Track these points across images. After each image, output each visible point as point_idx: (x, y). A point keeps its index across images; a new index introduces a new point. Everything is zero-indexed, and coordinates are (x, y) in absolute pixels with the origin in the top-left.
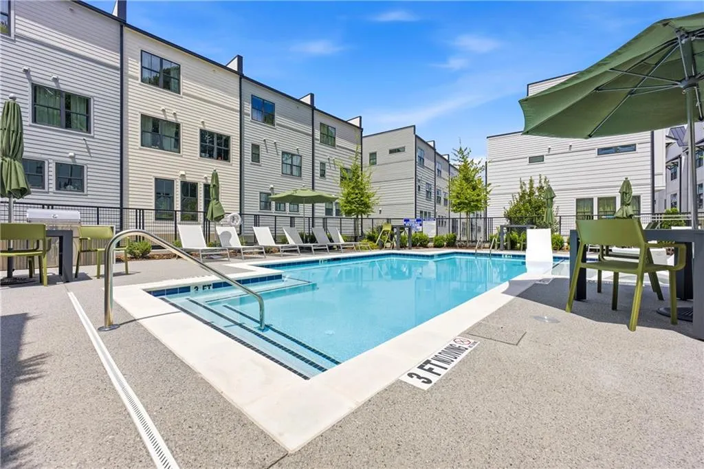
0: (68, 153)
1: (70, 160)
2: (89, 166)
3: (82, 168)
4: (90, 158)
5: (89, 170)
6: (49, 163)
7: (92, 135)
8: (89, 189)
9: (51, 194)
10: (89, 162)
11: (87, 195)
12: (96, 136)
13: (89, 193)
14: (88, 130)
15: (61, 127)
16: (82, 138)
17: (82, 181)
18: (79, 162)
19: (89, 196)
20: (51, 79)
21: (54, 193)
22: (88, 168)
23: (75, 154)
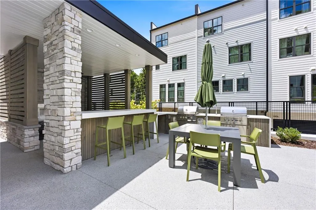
0: (241, 73)
1: (242, 76)
2: (250, 77)
3: (247, 79)
4: (251, 73)
5: (251, 79)
6: (234, 80)
7: (252, 61)
8: (251, 89)
9: (235, 93)
10: (250, 75)
11: (249, 92)
12: (254, 61)
13: (251, 91)
14: (250, 59)
15: (239, 62)
16: (247, 64)
17: (247, 85)
18: (246, 77)
19: (250, 93)
20: (235, 42)
21: (236, 93)
22: (250, 78)
23: (244, 73)
